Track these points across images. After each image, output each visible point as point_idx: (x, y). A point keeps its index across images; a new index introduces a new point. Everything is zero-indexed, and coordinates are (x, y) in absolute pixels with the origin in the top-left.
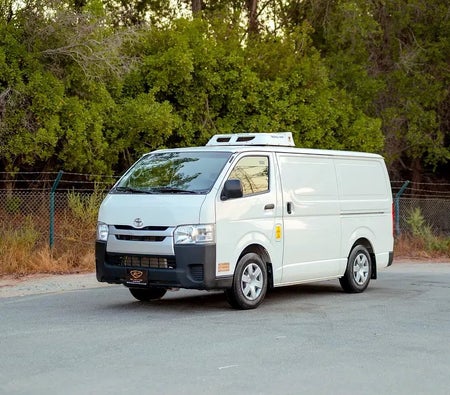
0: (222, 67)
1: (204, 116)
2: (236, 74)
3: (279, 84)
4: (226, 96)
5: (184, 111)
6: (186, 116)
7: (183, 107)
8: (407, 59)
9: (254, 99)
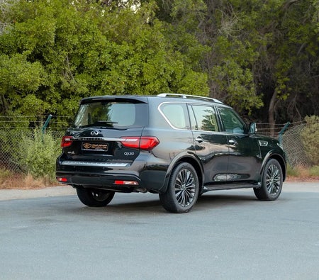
0: (80, 31)
1: (65, 70)
2: (91, 37)
3: (125, 47)
4: (82, 55)
5: (50, 66)
6: (50, 70)
7: (49, 63)
8: (227, 27)
9: (106, 57)
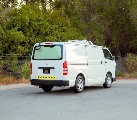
0: (38, 20)
1: (32, 36)
2: (42, 22)
3: (55, 26)
4: (39, 30)
6: (26, 36)
7: (25, 33)
8: (94, 18)
9: (48, 30)
